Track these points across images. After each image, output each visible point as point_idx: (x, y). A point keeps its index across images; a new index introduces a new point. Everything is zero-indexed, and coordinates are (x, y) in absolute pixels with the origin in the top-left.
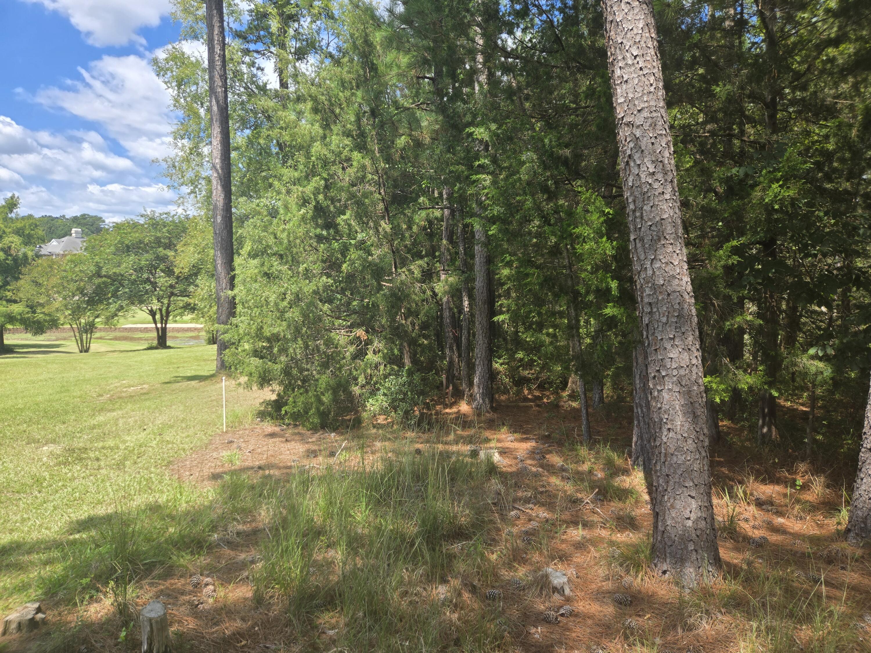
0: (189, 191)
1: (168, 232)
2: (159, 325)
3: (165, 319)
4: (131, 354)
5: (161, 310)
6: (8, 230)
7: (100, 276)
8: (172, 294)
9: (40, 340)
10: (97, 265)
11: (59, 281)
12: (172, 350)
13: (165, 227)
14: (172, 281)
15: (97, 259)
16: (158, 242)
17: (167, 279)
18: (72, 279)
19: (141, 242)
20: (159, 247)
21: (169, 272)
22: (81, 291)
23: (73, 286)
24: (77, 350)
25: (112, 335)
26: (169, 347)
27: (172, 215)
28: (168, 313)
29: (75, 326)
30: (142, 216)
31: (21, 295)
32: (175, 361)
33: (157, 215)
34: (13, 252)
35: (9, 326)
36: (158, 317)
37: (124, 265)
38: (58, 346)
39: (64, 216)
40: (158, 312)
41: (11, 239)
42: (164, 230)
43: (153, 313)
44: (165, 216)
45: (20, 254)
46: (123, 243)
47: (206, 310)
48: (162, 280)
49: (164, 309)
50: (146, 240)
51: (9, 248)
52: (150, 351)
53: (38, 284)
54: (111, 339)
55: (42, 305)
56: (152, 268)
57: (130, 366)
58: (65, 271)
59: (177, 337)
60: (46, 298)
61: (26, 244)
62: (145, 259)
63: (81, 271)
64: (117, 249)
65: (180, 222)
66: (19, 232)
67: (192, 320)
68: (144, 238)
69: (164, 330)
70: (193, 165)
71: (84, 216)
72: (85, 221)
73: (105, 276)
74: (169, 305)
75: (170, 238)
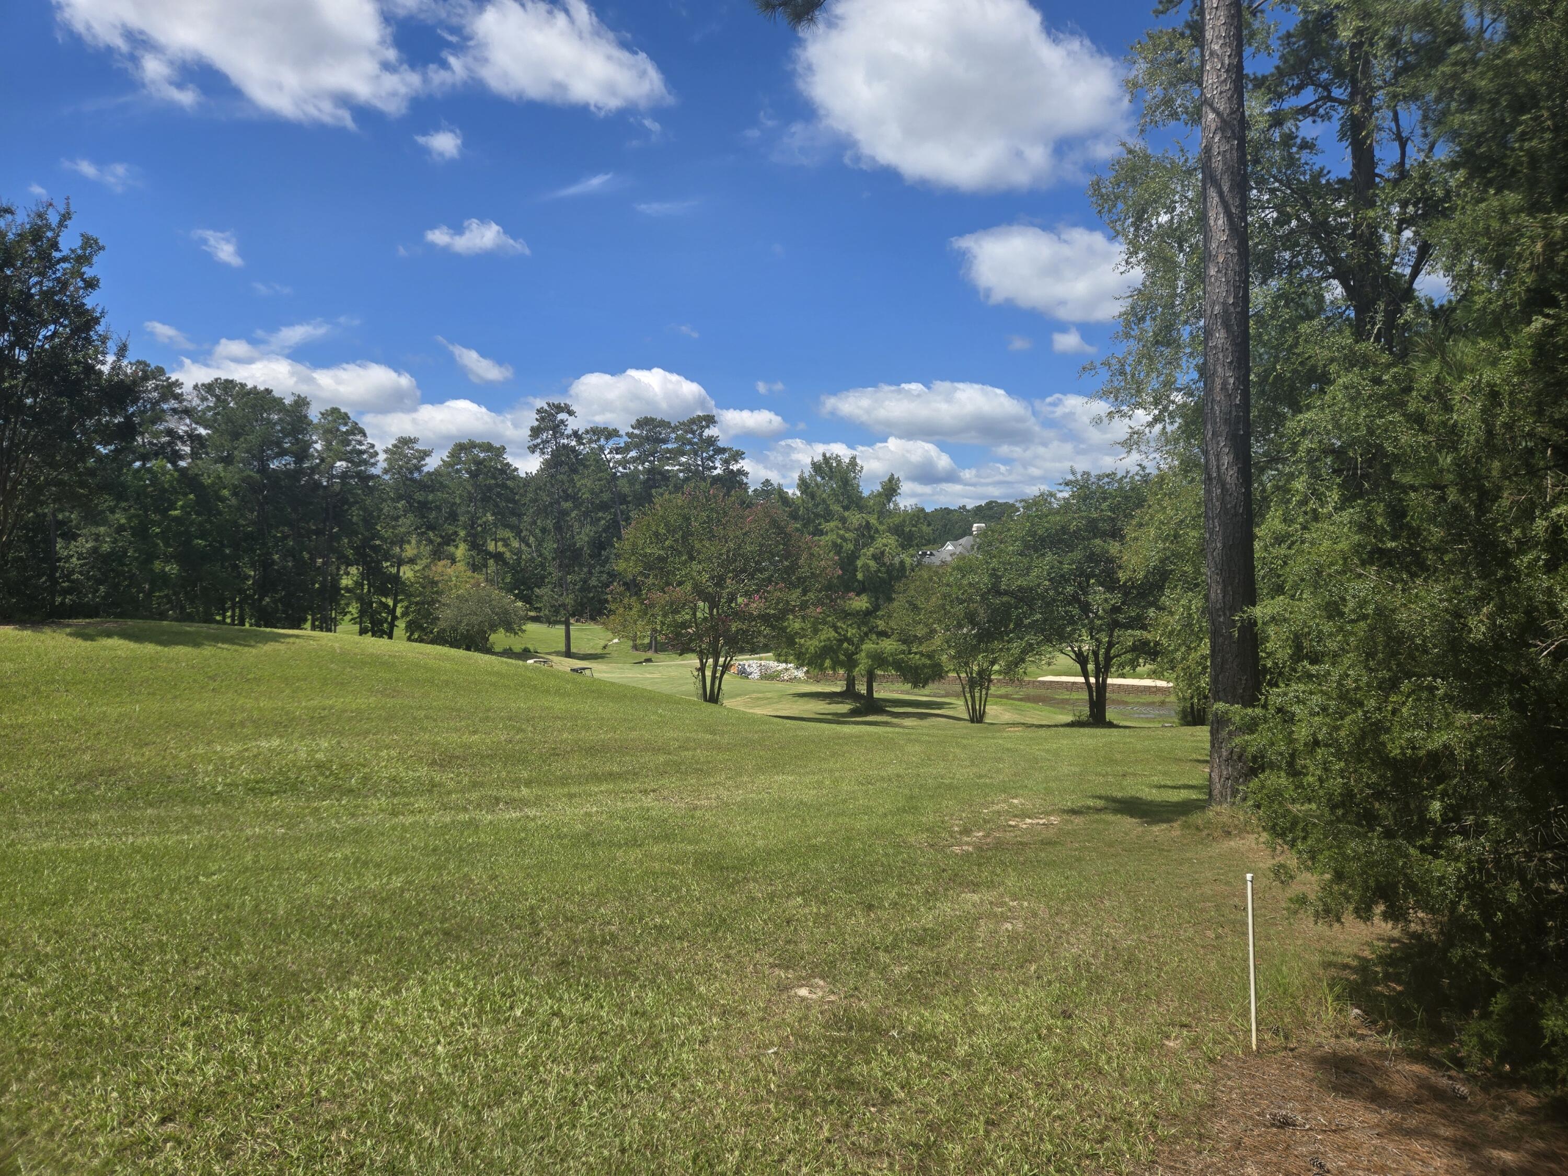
0: (1150, 418)
1: (1112, 509)
2: (1092, 680)
3: (1103, 670)
4: (1042, 732)
5: (1096, 654)
6: (881, 528)
7: (999, 593)
8: (1116, 624)
9: (922, 695)
10: (994, 575)
11: (940, 602)
12: (1114, 731)
13: (1105, 499)
14: (1116, 599)
15: (994, 563)
16: (1093, 528)
17: (1108, 595)
18: (957, 598)
19: (1064, 530)
20: (1095, 537)
21: (1110, 583)
22: (971, 618)
23: (959, 609)
24: (966, 716)
25: (1023, 692)
26: (1111, 725)
27: (1119, 476)
28: (1108, 659)
29: (963, 675)
30: (1067, 484)
31: (892, 624)
32: (1118, 757)
33: (1093, 479)
34: (887, 560)
35: (879, 672)
36: (1091, 667)
37: (1035, 572)
38: (940, 705)
39: (964, 507)
40: (1091, 657)
41: (884, 541)
42: (1105, 505)
43: (1081, 659)
44: (1106, 480)
45: (897, 560)
46: (1035, 533)
47: (1178, 655)
48: (1099, 597)
49: (1102, 651)
50: (1072, 528)
51: (882, 553)
52: (1075, 730)
53: (915, 608)
54: (1020, 700)
55: (920, 640)
56: (1083, 577)
57: (1036, 760)
58: (948, 585)
59: (1126, 703)
60: (926, 630)
61: (904, 547)
62: (1069, 562)
63: (970, 584)
64: (1027, 546)
65: (1132, 489)
66: (897, 530)
67: (1153, 674)
68: (1070, 521)
69: (1102, 688)
70: (1159, 366)
71: (990, 505)
72: (990, 513)
73: (1006, 593)
74: (1111, 645)
75: (1112, 520)
